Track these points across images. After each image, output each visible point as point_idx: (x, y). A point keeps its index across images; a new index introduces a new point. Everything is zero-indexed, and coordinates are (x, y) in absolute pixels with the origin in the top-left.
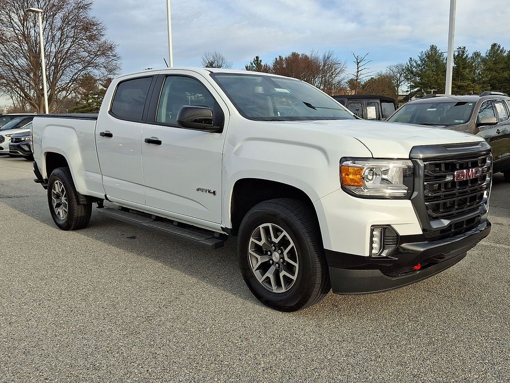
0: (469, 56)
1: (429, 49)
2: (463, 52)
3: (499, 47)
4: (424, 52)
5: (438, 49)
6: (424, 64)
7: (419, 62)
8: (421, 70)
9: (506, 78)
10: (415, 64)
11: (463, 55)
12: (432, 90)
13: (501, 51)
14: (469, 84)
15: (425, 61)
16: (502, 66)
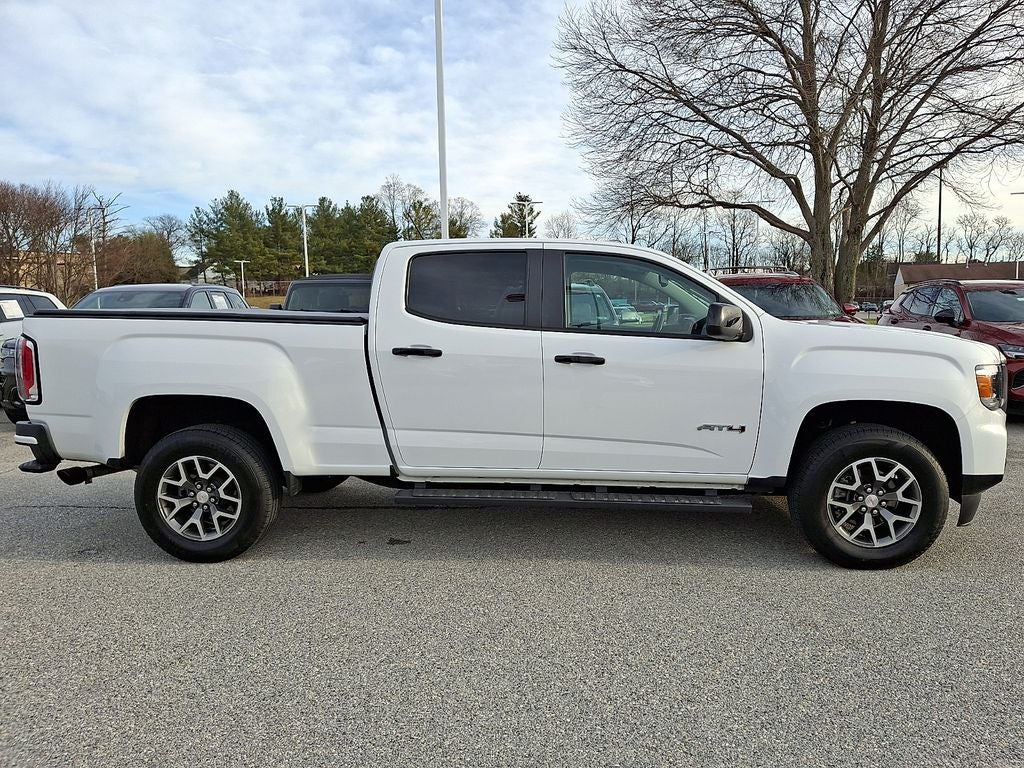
0: (290, 213)
1: (226, 195)
2: (281, 206)
3: (331, 203)
4: (218, 200)
5: (241, 197)
6: (220, 219)
7: (212, 216)
8: (217, 229)
9: (345, 248)
10: (205, 218)
11: (280, 211)
12: (242, 262)
13: (334, 209)
14: (294, 255)
15: (222, 214)
16: (337, 230)
